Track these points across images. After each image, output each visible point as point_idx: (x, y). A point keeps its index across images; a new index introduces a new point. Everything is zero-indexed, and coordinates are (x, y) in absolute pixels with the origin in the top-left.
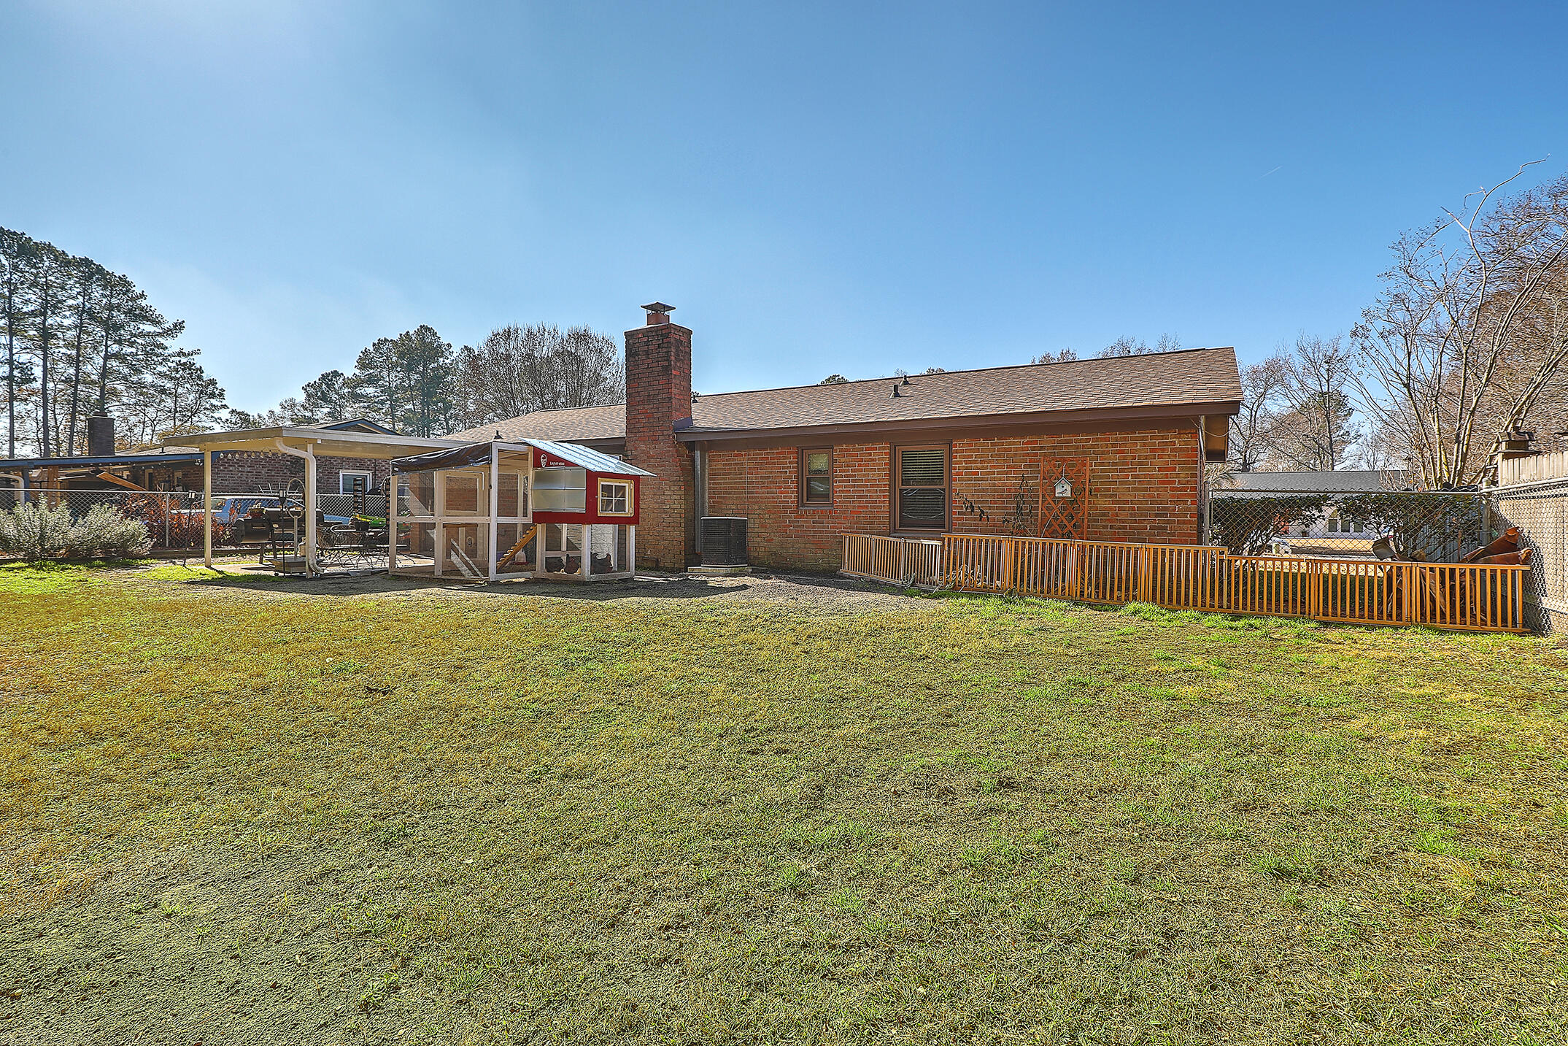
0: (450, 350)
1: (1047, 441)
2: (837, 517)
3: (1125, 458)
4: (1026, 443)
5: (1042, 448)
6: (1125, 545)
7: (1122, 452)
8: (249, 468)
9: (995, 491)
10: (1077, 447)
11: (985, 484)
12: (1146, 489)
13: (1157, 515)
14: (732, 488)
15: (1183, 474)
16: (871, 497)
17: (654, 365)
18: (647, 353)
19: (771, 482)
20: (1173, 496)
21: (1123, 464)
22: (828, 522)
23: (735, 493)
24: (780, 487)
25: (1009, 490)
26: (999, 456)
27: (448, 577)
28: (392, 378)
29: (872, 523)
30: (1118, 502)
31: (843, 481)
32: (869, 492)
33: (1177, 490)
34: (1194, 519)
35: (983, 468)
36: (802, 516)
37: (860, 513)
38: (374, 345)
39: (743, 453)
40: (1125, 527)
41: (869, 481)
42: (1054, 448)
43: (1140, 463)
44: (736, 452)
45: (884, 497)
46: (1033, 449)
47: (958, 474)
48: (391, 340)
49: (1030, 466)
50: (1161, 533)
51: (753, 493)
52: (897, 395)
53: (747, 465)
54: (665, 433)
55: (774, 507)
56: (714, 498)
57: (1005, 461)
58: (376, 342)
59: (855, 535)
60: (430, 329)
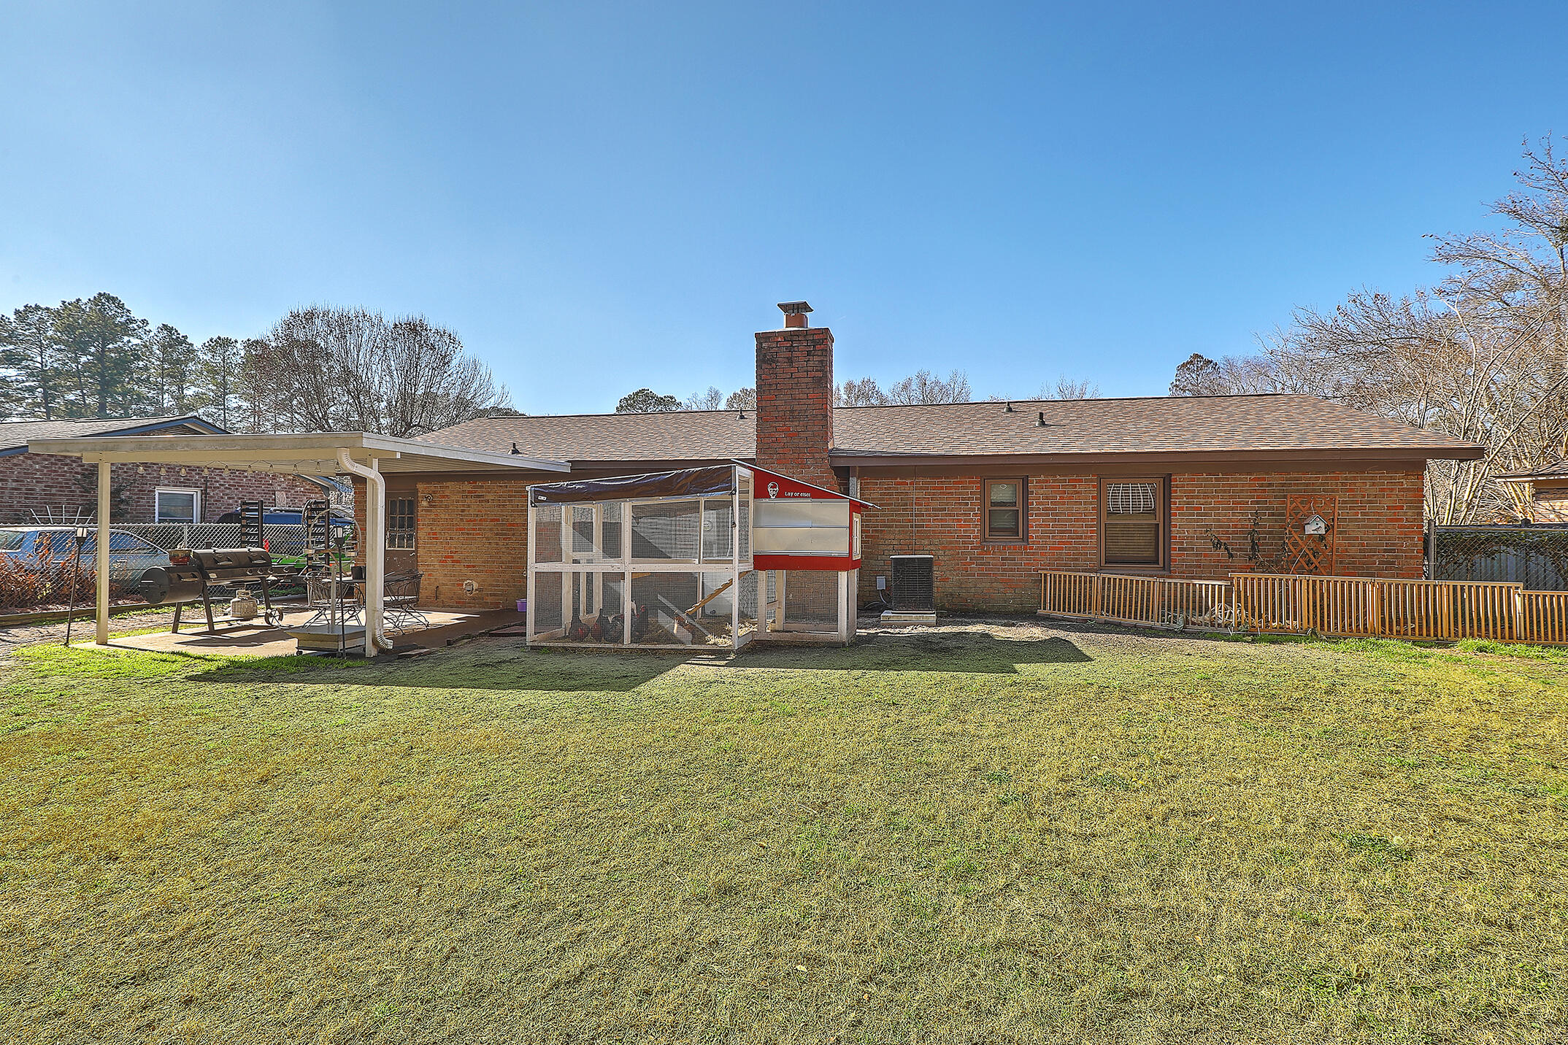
0: (147, 328)
1: (1276, 479)
2: (1034, 554)
3: (1354, 496)
4: (1255, 479)
5: (1270, 485)
6: (1355, 579)
7: (1351, 490)
8: (14, 484)
9: (1221, 527)
10: (1307, 485)
11: (1209, 520)
12: (1375, 527)
13: (1385, 551)
14: (893, 521)
15: (1410, 512)
16: (1075, 532)
17: (800, 375)
18: (790, 360)
19: (946, 515)
20: (1401, 533)
21: (1353, 502)
22: (1022, 559)
23: (896, 527)
24: (959, 520)
25: (1235, 526)
26: (1225, 491)
27: (653, 647)
28: (51, 359)
29: (1077, 559)
30: (1348, 539)
31: (1041, 515)
32: (1074, 526)
33: (1405, 527)
34: (1420, 555)
35: (1205, 503)
36: (988, 552)
37: (1062, 549)
38: (17, 312)
39: (909, 481)
40: (1354, 563)
41: (1073, 514)
42: (1283, 485)
43: (1370, 502)
44: (898, 480)
45: (1092, 532)
46: (1262, 485)
47: (1178, 509)
48: (47, 309)
49: (1257, 503)
50: (1389, 567)
51: (923, 526)
52: (1043, 424)
53: (914, 495)
54: (817, 456)
55: (951, 543)
56: (868, 531)
57: (1231, 497)
58: (22, 309)
59: (1055, 573)
60: (114, 299)
